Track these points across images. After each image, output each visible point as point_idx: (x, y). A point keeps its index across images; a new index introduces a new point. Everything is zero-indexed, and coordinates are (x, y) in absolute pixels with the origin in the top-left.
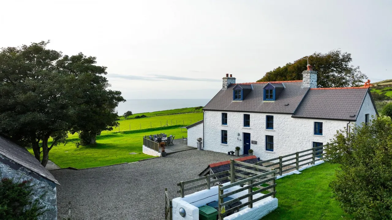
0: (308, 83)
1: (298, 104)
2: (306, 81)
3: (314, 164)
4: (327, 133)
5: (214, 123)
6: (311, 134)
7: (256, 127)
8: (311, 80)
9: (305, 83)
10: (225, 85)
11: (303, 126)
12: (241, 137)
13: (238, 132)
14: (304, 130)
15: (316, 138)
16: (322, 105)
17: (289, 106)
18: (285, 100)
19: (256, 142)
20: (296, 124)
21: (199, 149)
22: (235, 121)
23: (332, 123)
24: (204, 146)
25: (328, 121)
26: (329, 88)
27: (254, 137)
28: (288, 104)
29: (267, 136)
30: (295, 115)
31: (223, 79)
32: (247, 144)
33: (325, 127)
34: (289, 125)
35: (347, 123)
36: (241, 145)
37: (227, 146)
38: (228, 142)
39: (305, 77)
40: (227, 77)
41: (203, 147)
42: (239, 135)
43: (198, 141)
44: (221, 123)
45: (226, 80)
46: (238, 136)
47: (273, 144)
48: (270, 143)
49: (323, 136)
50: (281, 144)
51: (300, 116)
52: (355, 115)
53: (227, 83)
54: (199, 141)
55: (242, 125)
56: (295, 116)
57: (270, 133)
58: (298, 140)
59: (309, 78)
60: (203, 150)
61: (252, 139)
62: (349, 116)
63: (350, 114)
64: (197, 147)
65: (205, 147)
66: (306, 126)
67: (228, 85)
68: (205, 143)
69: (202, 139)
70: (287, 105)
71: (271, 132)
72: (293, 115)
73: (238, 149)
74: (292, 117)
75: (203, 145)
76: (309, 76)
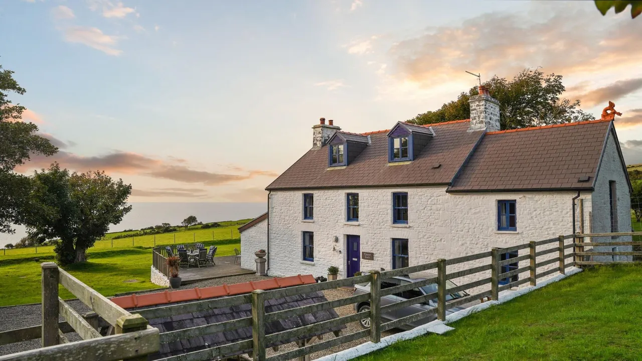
0: (481, 122)
1: (462, 162)
2: (477, 118)
3: (497, 299)
4: (527, 225)
5: (287, 218)
6: (490, 229)
7: (371, 222)
8: (487, 115)
9: (475, 121)
10: (317, 141)
11: (473, 211)
12: (342, 245)
13: (335, 235)
14: (475, 221)
15: (501, 239)
16: (512, 162)
17: (442, 170)
18: (433, 158)
19: (372, 254)
20: (458, 207)
21: (259, 274)
22: (328, 209)
23: (537, 201)
24: (270, 267)
25: (529, 196)
26: (527, 129)
27: (367, 243)
28: (440, 165)
29: (394, 240)
30: (455, 187)
31: (315, 128)
32: (354, 259)
33: (522, 211)
34: (441, 212)
35: (571, 198)
36: (341, 263)
37: (314, 265)
38: (316, 257)
39: (475, 109)
40: (321, 125)
41: (268, 269)
42: (337, 240)
43: (257, 258)
44: (301, 216)
45: (319, 130)
46: (335, 243)
47: (407, 259)
48: (402, 257)
49: (518, 234)
50: (426, 256)
51: (466, 188)
52: (589, 178)
53: (320, 135)
54: (259, 257)
55: (344, 217)
56: (453, 189)
57: (400, 232)
58: (463, 245)
59: (484, 110)
60: (266, 275)
61: (364, 248)
62: (576, 180)
63: (577, 176)
64: (255, 269)
65: (271, 269)
66: (479, 212)
67: (323, 141)
68: (271, 261)
69: (267, 252)
70: (438, 166)
71: (403, 229)
72: (450, 188)
73: (334, 271)
74: (447, 192)
75: (268, 266)
76: (483, 107)
